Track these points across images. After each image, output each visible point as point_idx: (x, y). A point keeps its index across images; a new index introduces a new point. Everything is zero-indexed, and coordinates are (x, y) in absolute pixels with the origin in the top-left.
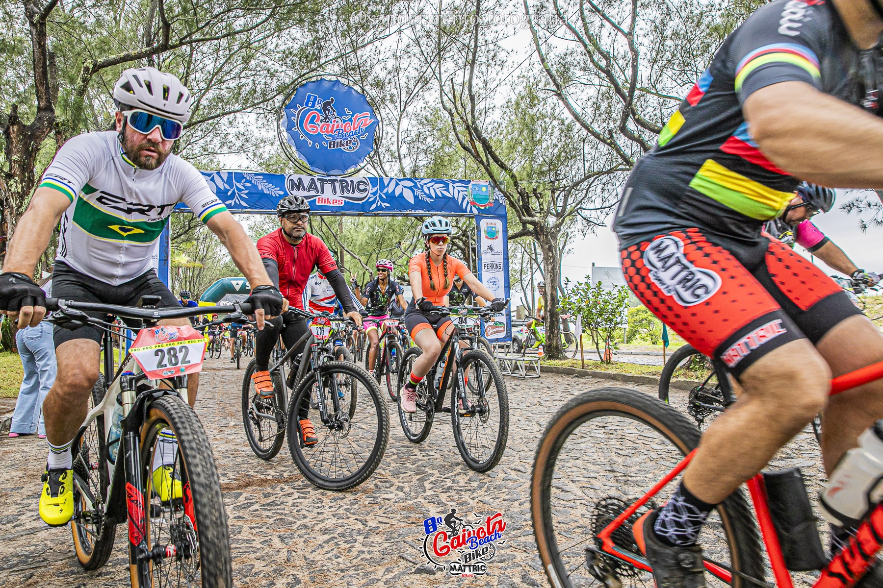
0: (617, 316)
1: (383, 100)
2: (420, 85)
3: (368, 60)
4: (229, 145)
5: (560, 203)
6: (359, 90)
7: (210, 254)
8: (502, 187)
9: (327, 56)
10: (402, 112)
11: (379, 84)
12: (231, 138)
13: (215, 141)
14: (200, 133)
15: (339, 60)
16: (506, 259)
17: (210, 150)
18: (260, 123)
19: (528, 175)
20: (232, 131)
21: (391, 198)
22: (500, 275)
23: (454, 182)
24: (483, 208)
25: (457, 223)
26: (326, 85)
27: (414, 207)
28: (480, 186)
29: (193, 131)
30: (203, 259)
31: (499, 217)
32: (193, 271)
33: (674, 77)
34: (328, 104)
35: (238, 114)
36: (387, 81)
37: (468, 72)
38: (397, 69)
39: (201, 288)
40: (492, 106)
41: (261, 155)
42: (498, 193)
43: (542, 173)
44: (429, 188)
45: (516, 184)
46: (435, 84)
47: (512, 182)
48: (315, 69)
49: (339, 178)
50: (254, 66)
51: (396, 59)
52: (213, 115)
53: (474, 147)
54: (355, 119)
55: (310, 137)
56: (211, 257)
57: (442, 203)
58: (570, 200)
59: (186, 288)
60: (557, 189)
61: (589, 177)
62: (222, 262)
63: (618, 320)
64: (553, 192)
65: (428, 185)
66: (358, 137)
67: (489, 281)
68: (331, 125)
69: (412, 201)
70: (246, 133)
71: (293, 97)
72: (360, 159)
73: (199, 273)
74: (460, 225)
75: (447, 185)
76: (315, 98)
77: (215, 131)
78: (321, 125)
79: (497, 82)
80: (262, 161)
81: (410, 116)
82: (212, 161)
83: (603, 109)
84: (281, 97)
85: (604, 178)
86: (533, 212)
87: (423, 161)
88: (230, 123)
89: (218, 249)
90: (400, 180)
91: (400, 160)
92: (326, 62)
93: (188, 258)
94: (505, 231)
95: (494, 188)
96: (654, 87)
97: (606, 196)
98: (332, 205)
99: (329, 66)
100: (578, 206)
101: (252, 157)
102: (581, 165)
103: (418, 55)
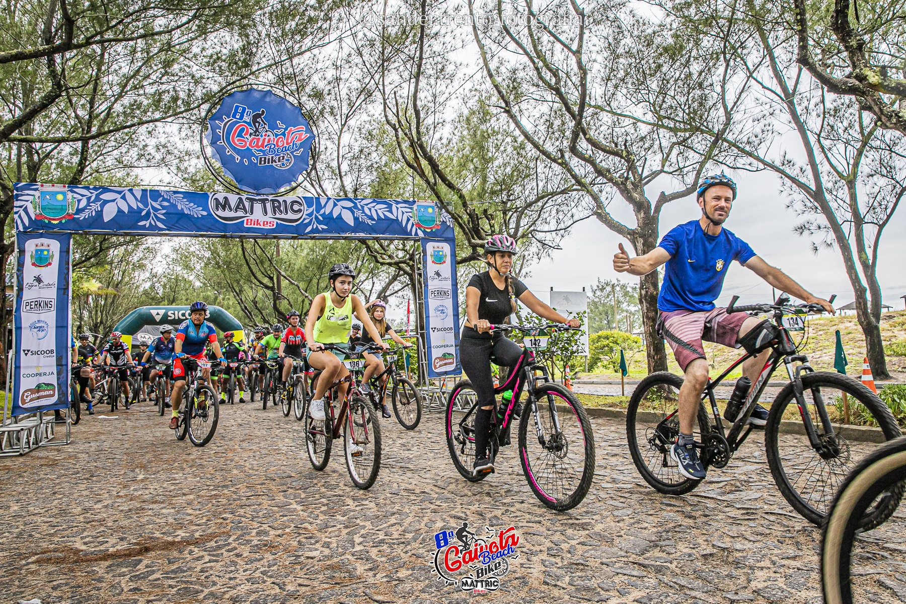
0: (573, 344)
1: (322, 113)
2: (362, 97)
3: (306, 69)
4: (148, 157)
5: (512, 225)
6: (295, 102)
7: (127, 279)
8: (450, 208)
9: (258, 63)
10: (343, 126)
11: (318, 95)
12: (151, 150)
13: (131, 152)
14: (114, 144)
15: (274, 67)
16: (455, 285)
17: (125, 163)
18: (183, 134)
19: (479, 194)
20: (152, 142)
21: (328, 219)
22: (448, 303)
23: (397, 203)
24: (429, 230)
25: (404, 245)
26: (256, 95)
27: (354, 230)
28: (426, 207)
29: (105, 141)
30: (117, 285)
31: (446, 240)
32: (106, 299)
33: (628, 96)
34: (259, 116)
35: (158, 124)
36: (326, 92)
37: (413, 86)
38: (338, 79)
39: (115, 318)
40: (441, 121)
41: (186, 168)
42: (446, 214)
43: (493, 193)
44: (370, 209)
45: (465, 205)
46: (378, 96)
47: (460, 202)
48: (246, 77)
49: (270, 197)
50: (177, 71)
51: (337, 68)
52: (129, 124)
53: (419, 165)
54: (289, 133)
55: (238, 152)
56: (127, 283)
57: (385, 225)
58: (524, 222)
59: (96, 319)
60: (509, 210)
61: (542, 197)
62: (141, 289)
63: (575, 349)
64: (505, 213)
65: (369, 206)
66: (292, 153)
67: (436, 309)
68: (261, 139)
69: (351, 223)
70: (168, 145)
71: (219, 107)
72: (294, 176)
73: (113, 301)
74: (408, 248)
75: (390, 206)
76: (244, 109)
77: (131, 141)
78: (250, 139)
79: (447, 95)
80: (186, 176)
81: (351, 131)
82: (128, 174)
83: (555, 127)
84: (206, 106)
85: (559, 199)
86: (483, 234)
87: (367, 178)
88: (150, 132)
89: (136, 274)
90: (338, 200)
91: (341, 177)
92: (258, 70)
93: (100, 285)
94: (454, 255)
95: (441, 209)
96: (609, 105)
97: (561, 217)
98: (262, 227)
99: (263, 74)
100: (532, 228)
101: (175, 172)
102: (535, 184)
103: (360, 66)
